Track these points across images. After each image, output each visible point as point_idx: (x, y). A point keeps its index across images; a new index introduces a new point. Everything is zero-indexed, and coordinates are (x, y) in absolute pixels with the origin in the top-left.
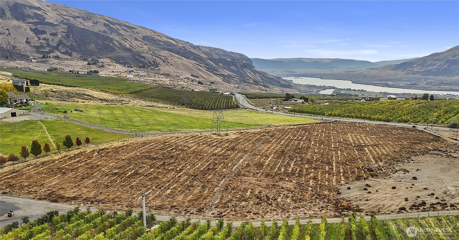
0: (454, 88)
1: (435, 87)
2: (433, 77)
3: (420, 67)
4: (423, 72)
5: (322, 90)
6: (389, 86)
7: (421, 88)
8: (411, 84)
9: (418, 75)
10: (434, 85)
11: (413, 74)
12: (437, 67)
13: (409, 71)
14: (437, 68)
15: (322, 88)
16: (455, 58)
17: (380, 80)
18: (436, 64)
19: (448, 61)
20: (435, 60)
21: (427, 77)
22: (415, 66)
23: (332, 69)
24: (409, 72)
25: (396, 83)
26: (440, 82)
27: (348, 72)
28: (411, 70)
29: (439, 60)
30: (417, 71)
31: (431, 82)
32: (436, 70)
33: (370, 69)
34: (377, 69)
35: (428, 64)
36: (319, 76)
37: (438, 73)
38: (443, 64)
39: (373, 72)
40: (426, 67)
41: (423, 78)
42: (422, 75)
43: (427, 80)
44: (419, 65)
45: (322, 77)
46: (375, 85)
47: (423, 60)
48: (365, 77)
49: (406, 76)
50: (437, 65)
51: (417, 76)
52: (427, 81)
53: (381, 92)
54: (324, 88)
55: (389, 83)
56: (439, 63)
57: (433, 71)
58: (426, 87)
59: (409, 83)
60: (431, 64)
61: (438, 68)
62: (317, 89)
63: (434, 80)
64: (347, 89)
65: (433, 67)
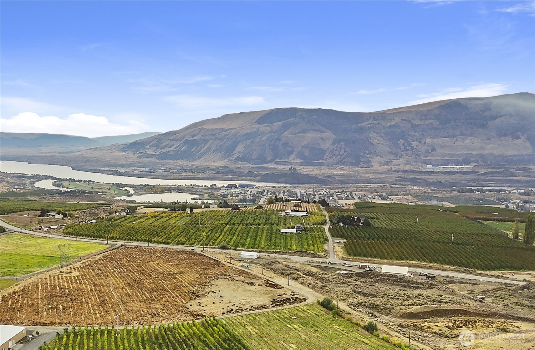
0: (198, 176)
1: (175, 175)
2: (171, 161)
3: (155, 148)
4: (159, 155)
5: (36, 181)
6: (121, 174)
7: (160, 177)
8: (146, 172)
9: (152, 158)
10: (174, 173)
11: (148, 157)
12: (175, 148)
13: (141, 153)
14: (174, 150)
15: (36, 178)
16: (194, 138)
17: (108, 166)
18: (173, 145)
19: (187, 142)
20: (172, 140)
21: (165, 161)
22: (148, 147)
23: (39, 148)
24: (142, 155)
25: (129, 170)
26: (180, 168)
27: (63, 153)
28: (144, 152)
29: (177, 141)
30: (152, 153)
31: (170, 169)
32: (174, 152)
33: (92, 149)
34: (101, 149)
35: (163, 145)
36: (26, 159)
37: (176, 156)
38: (182, 144)
39: (97, 155)
40: (161, 149)
41: (159, 163)
42: (158, 159)
43: (164, 165)
44: (154, 145)
45: (30, 160)
46: (103, 172)
47: (157, 140)
48: (88, 161)
49: (139, 160)
50: (175, 147)
51: (152, 160)
52: (164, 167)
53: (113, 184)
54: (39, 178)
55: (120, 170)
56: (176, 144)
57: (170, 153)
58: (166, 176)
59: (145, 170)
60: (168, 144)
61: (176, 150)
62: (30, 179)
63: (173, 165)
64: (70, 179)
65: (170, 149)
